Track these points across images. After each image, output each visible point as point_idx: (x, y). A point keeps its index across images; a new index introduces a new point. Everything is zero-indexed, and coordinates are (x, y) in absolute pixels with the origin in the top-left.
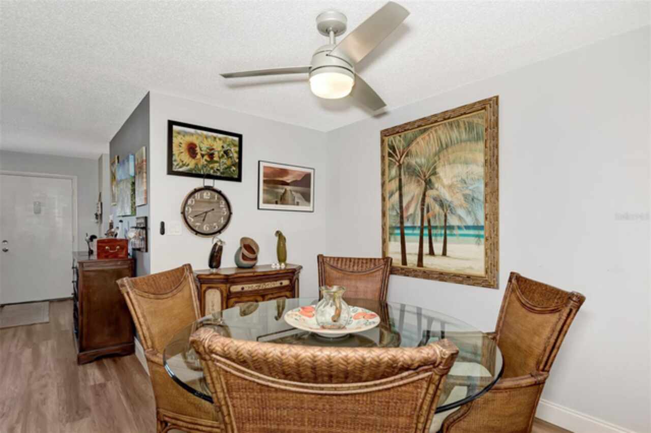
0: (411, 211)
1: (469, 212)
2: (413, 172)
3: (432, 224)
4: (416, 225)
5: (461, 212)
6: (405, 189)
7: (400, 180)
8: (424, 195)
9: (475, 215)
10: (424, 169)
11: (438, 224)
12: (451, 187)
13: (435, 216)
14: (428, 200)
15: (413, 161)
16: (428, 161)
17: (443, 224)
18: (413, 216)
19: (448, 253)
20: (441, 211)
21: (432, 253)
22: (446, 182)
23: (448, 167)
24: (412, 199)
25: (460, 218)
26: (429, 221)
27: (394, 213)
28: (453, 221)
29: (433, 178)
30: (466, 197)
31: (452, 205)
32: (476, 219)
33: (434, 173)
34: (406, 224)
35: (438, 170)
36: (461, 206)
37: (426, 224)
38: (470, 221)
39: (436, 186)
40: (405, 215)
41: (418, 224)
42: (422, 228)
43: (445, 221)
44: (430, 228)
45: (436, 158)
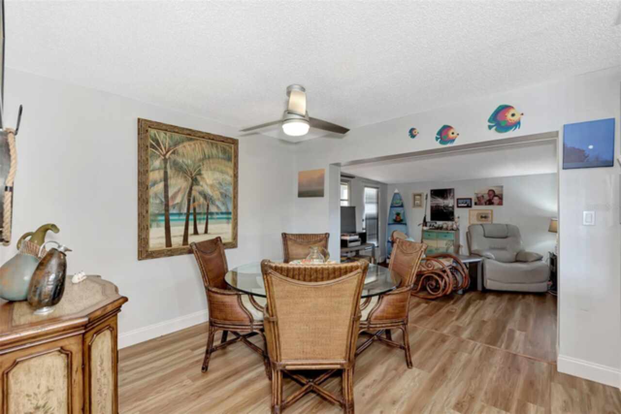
0: (178, 200)
1: (224, 204)
2: (180, 169)
3: (197, 211)
4: (182, 212)
5: (218, 203)
6: (171, 182)
7: (166, 173)
8: (191, 189)
9: (227, 205)
10: (191, 169)
11: (201, 211)
12: (212, 186)
13: (199, 206)
14: (194, 193)
15: (180, 160)
16: (194, 163)
17: (206, 211)
18: (180, 205)
19: (209, 231)
20: (205, 202)
21: (196, 232)
22: (209, 182)
23: (210, 173)
24: (179, 191)
25: (218, 207)
26: (195, 209)
27: (158, 201)
28: (213, 209)
29: (199, 178)
30: (221, 194)
31: (213, 199)
32: (228, 209)
33: (200, 174)
34: (172, 211)
35: (203, 172)
36: (219, 199)
37: (192, 211)
38: (223, 209)
39: (201, 183)
40: (171, 204)
41: (185, 211)
42: (188, 214)
43: (208, 209)
44: (195, 214)
45: (201, 164)
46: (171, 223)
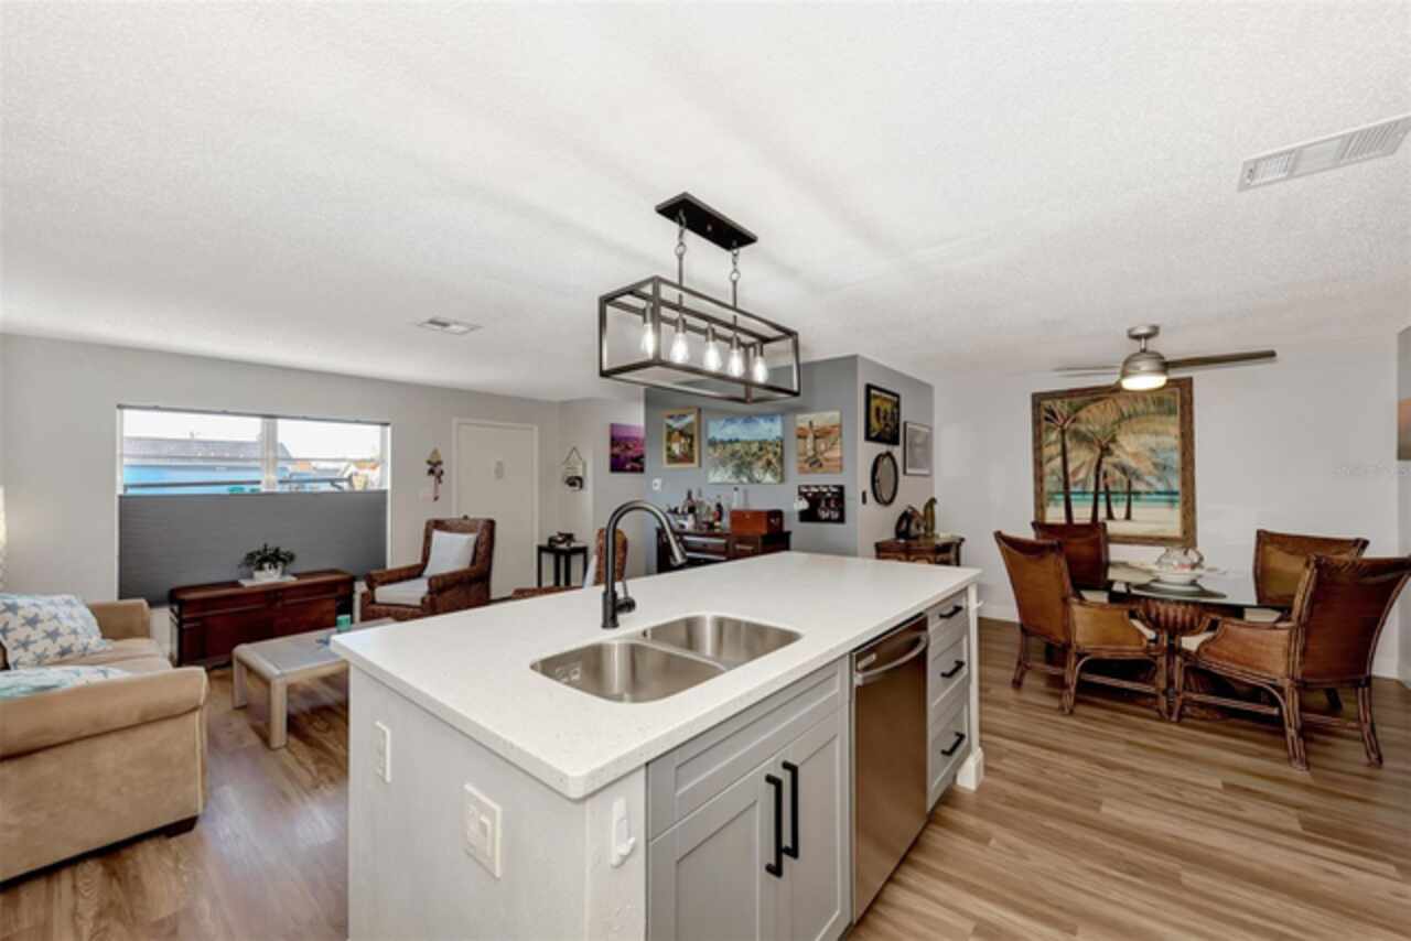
0: (1081, 476)
1: (1160, 479)
2: (1083, 439)
3: (1111, 489)
4: (1087, 490)
5: (1150, 479)
6: (1071, 455)
7: (1064, 447)
8: (1099, 463)
9: (1167, 481)
10: (1099, 437)
11: (1118, 489)
13: (1114, 482)
14: (1104, 466)
15: (1083, 428)
16: (1104, 427)
17: (1125, 488)
18: (1084, 482)
19: (1133, 516)
20: (1123, 477)
21: (1110, 516)
23: (1132, 437)
24: (1084, 463)
25: (1149, 484)
26: (1107, 487)
27: (1055, 478)
28: (1138, 486)
29: (1112, 446)
30: (1156, 465)
31: (1138, 472)
32: (1169, 485)
33: (1113, 440)
34: (1072, 489)
35: (1119, 438)
36: (1150, 473)
37: (1102, 489)
38: (1161, 487)
39: (1117, 452)
40: (1071, 480)
41: (1092, 488)
42: (1096, 495)
43: (1129, 486)
44: (1108, 493)
45: (1116, 427)
46: (1073, 504)
